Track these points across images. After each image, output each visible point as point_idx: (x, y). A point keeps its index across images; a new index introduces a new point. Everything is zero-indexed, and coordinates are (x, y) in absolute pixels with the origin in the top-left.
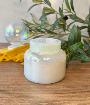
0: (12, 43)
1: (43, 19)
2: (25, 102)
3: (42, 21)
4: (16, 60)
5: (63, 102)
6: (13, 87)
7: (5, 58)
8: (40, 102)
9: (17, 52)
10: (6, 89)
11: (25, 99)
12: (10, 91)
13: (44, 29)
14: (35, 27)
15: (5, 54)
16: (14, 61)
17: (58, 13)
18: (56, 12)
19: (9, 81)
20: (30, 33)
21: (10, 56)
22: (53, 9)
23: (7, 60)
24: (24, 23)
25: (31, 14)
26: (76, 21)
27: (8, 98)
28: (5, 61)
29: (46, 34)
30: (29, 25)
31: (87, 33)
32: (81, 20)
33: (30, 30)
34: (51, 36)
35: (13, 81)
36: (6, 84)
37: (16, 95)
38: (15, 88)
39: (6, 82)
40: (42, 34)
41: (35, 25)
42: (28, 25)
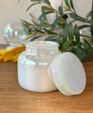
0: (10, 44)
1: (42, 19)
2: (20, 99)
3: (41, 20)
4: (14, 60)
5: (58, 99)
6: (9, 85)
7: (3, 58)
8: (35, 99)
9: (16, 53)
10: (2, 87)
11: (20, 96)
12: (6, 89)
13: (44, 29)
14: (35, 28)
15: (3, 55)
16: (13, 61)
17: (57, 12)
18: (55, 10)
19: (6, 80)
20: (29, 34)
21: (8, 57)
22: (52, 8)
23: (6, 60)
24: (23, 24)
25: (30, 14)
26: (76, 19)
27: (4, 95)
28: (4, 61)
29: (45, 34)
30: (29, 26)
31: (90, 33)
32: (81, 19)
33: (30, 30)
34: (50, 36)
35: (10, 80)
36: (3, 83)
37: (12, 92)
38: (12, 86)
39: (3, 80)
40: (41, 34)
41: (35, 26)
42: (27, 26)
